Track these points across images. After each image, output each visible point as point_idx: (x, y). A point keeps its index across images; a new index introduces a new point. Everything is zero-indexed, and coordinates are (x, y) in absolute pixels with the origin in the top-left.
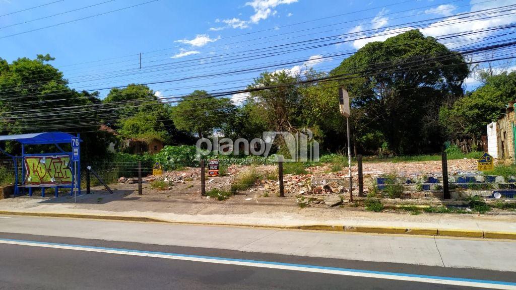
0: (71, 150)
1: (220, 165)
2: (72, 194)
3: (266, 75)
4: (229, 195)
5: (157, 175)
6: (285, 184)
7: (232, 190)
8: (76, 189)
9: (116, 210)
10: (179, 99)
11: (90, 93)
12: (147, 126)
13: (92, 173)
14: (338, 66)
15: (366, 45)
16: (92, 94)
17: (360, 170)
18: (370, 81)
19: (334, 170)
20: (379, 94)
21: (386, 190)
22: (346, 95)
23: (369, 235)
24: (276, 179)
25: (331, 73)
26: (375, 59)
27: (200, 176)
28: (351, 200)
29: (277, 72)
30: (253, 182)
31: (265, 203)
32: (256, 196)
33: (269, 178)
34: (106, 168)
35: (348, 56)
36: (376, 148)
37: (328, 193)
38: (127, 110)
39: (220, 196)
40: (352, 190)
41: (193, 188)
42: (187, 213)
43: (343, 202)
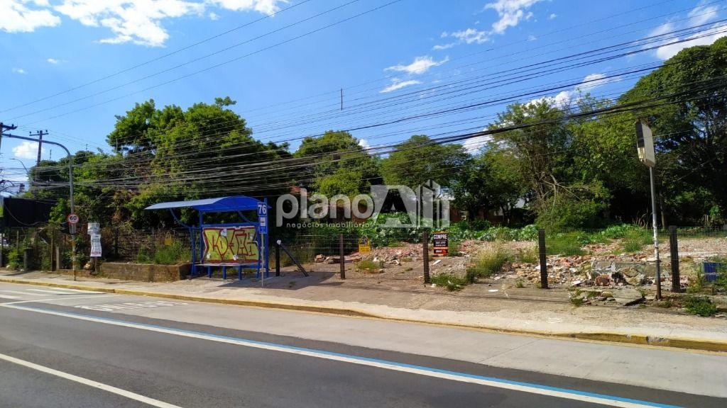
0: (256, 220)
1: (449, 240)
2: (259, 275)
3: (516, 108)
4: (463, 284)
5: (364, 253)
6: (550, 270)
7: (468, 276)
8: (263, 270)
9: (312, 298)
10: (391, 149)
11: (278, 145)
12: (351, 184)
13: (283, 249)
14: (633, 88)
15: (680, 53)
16: (281, 147)
17: (674, 249)
18: (686, 110)
19: (629, 250)
20: (703, 129)
21: (720, 281)
22: (647, 132)
23: (692, 352)
24: (535, 263)
25: (620, 99)
26: (695, 75)
27: (421, 256)
28: (659, 297)
29: (534, 102)
30: (498, 266)
31: (517, 297)
32: (504, 287)
33: (524, 261)
34: (299, 243)
35: (648, 73)
36: (699, 215)
37: (620, 284)
38: (323, 166)
39: (451, 285)
40: (660, 280)
41: (411, 272)
42: (405, 306)
43: (644, 298)
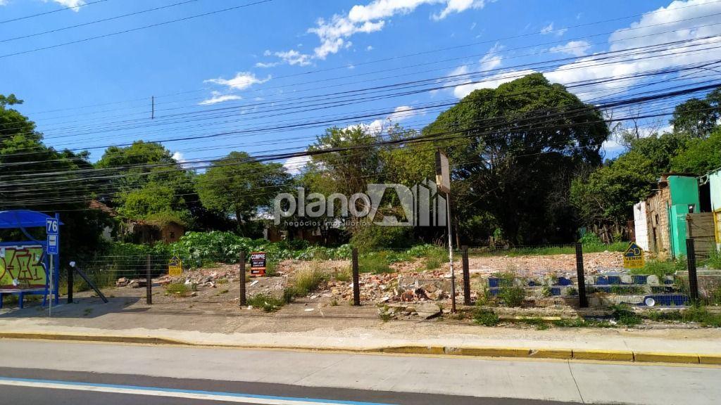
0: (44, 238)
1: (268, 260)
2: (46, 303)
3: (334, 132)
4: (280, 305)
5: (174, 275)
6: (362, 288)
7: (285, 297)
8: (51, 297)
9: (113, 327)
10: (207, 164)
11: (76, 153)
12: (161, 202)
13: (77, 272)
14: (434, 121)
15: (472, 93)
16: (79, 155)
17: (466, 267)
18: (476, 144)
19: (430, 267)
20: (488, 162)
21: (501, 294)
22: (445, 161)
23: (480, 359)
24: (349, 281)
25: (424, 130)
26: (483, 113)
27: (238, 277)
28: (454, 310)
29: (350, 128)
30: (315, 285)
31: (332, 315)
32: (319, 306)
33: (339, 279)
34: (99, 264)
35: (446, 109)
36: (487, 237)
37: (422, 299)
38: (130, 179)
39: (268, 306)
40: (455, 295)
41: (227, 294)
42: (218, 331)
43: (441, 312)
